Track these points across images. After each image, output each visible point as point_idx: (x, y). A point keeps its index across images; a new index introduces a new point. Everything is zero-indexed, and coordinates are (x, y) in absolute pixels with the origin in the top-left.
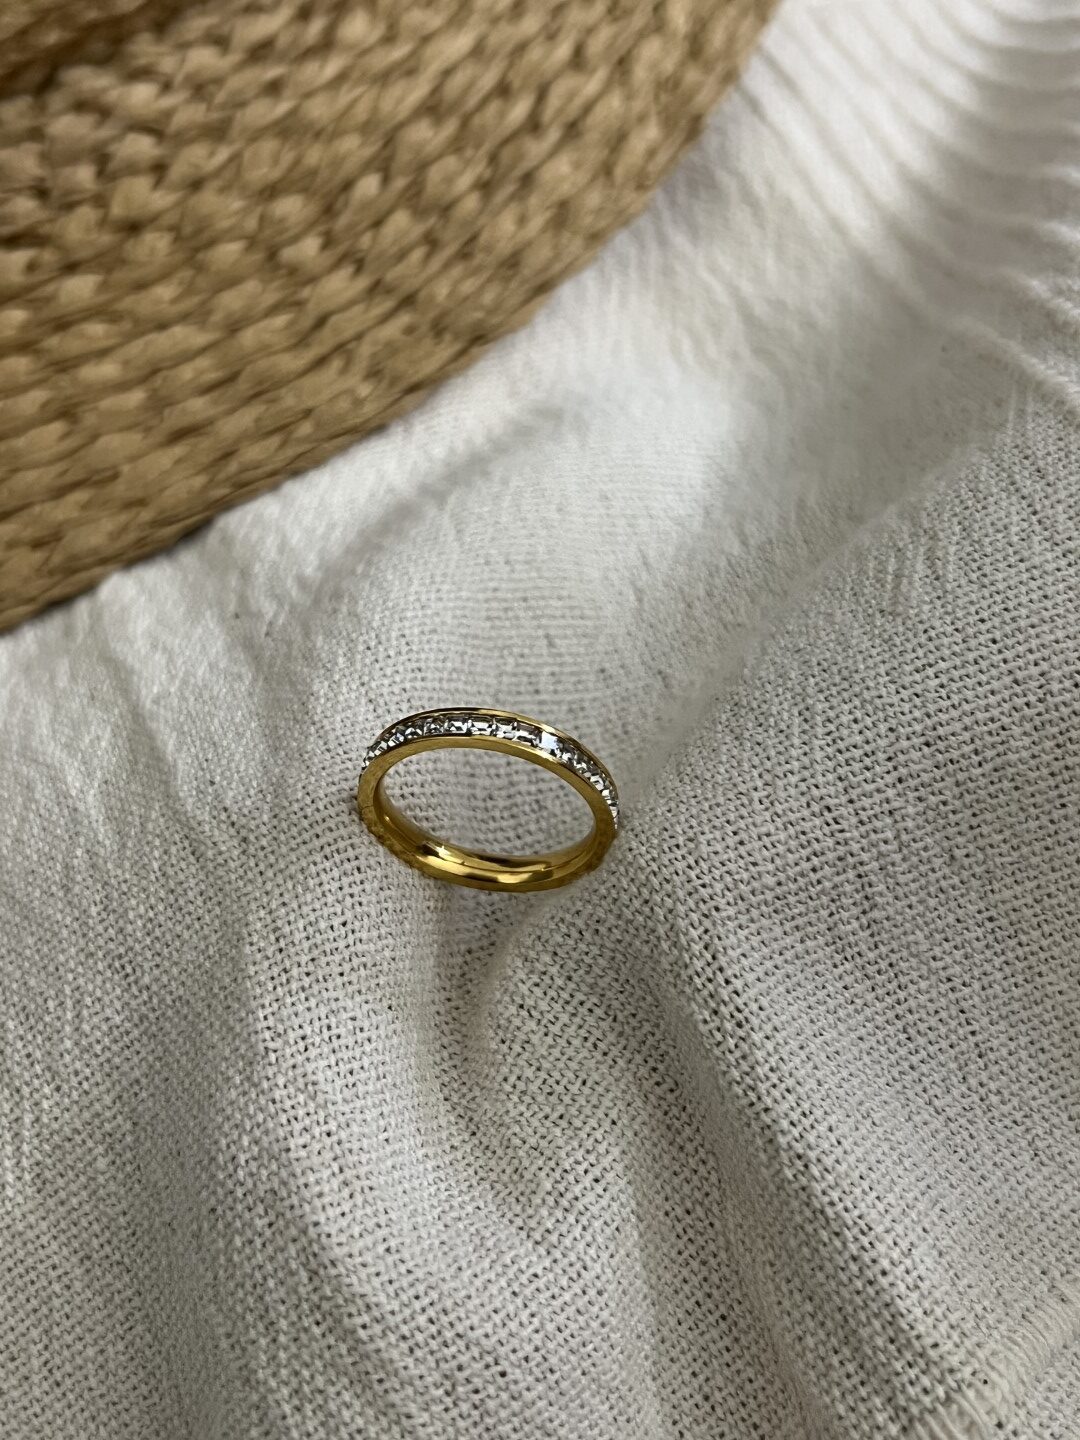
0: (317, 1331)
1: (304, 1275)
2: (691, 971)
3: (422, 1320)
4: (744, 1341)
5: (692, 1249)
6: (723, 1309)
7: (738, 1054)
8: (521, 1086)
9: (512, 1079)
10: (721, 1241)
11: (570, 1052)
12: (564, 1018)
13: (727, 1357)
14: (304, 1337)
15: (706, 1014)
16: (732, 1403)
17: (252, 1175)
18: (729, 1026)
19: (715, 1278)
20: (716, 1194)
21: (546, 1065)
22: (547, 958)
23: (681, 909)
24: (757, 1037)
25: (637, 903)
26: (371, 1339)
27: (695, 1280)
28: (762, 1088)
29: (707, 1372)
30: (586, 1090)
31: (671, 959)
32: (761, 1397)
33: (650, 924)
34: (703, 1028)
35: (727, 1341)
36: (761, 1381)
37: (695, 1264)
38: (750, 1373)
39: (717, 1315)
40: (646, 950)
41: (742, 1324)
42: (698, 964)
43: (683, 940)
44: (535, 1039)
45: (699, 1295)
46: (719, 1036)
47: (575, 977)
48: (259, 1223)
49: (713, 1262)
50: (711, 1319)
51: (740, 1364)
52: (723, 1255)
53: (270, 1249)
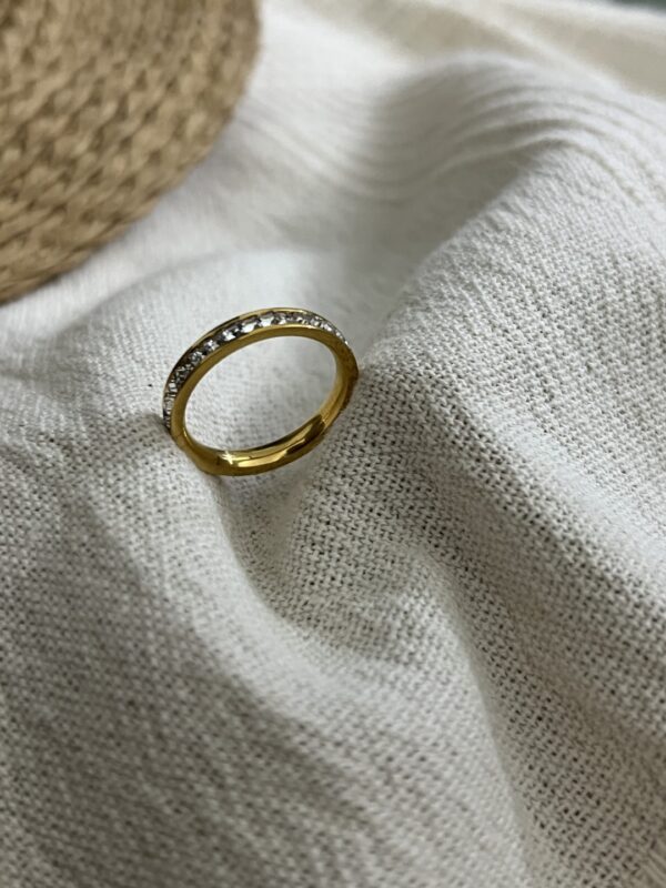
0: (261, 762)
1: (237, 721)
2: (452, 437)
3: (348, 727)
4: (561, 731)
5: (502, 671)
6: (538, 712)
7: (504, 483)
8: (348, 580)
9: (339, 577)
10: (523, 658)
11: (375, 546)
12: (362, 523)
13: (552, 748)
14: (250, 772)
15: (473, 463)
16: (567, 783)
17: (163, 659)
18: (492, 465)
19: (525, 689)
20: (509, 623)
21: (362, 560)
22: (339, 480)
23: (432, 397)
24: (515, 468)
25: (398, 407)
26: (313, 752)
27: (511, 694)
28: (531, 501)
29: (540, 763)
30: (397, 565)
31: (435, 435)
32: (588, 769)
33: (412, 417)
34: (474, 475)
35: (549, 735)
36: (584, 756)
37: (507, 682)
38: (574, 753)
39: (535, 717)
40: (415, 439)
41: (556, 717)
42: (457, 431)
43: (439, 417)
44: (348, 544)
45: (517, 706)
46: (486, 476)
47: (363, 489)
48: (183, 694)
49: (520, 677)
50: (532, 721)
51: (563, 750)
52: (527, 668)
53: (198, 711)
